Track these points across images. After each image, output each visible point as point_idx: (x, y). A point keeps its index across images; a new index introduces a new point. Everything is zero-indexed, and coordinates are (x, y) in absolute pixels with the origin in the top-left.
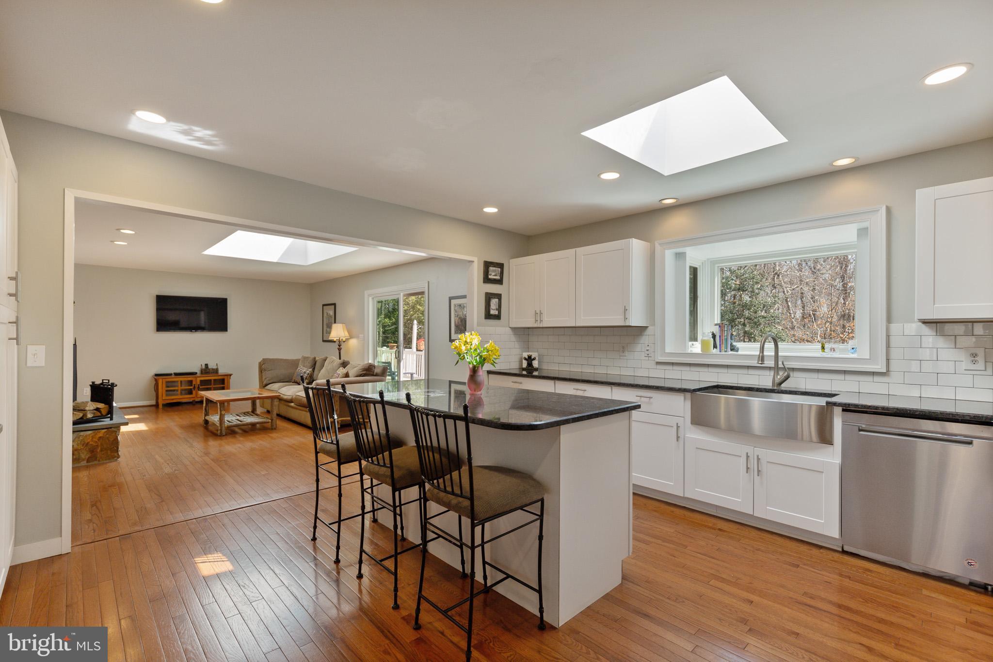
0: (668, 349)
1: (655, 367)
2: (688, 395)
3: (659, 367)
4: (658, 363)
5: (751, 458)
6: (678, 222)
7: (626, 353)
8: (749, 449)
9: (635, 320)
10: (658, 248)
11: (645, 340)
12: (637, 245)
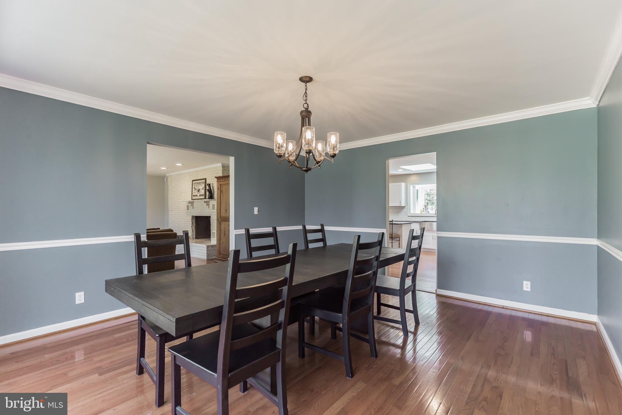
0: (412, 212)
1: (407, 217)
2: (419, 223)
3: (409, 217)
4: (408, 216)
5: (433, 236)
6: (413, 178)
7: (399, 214)
8: (433, 234)
9: (403, 205)
10: (408, 184)
11: (405, 210)
12: (403, 185)
